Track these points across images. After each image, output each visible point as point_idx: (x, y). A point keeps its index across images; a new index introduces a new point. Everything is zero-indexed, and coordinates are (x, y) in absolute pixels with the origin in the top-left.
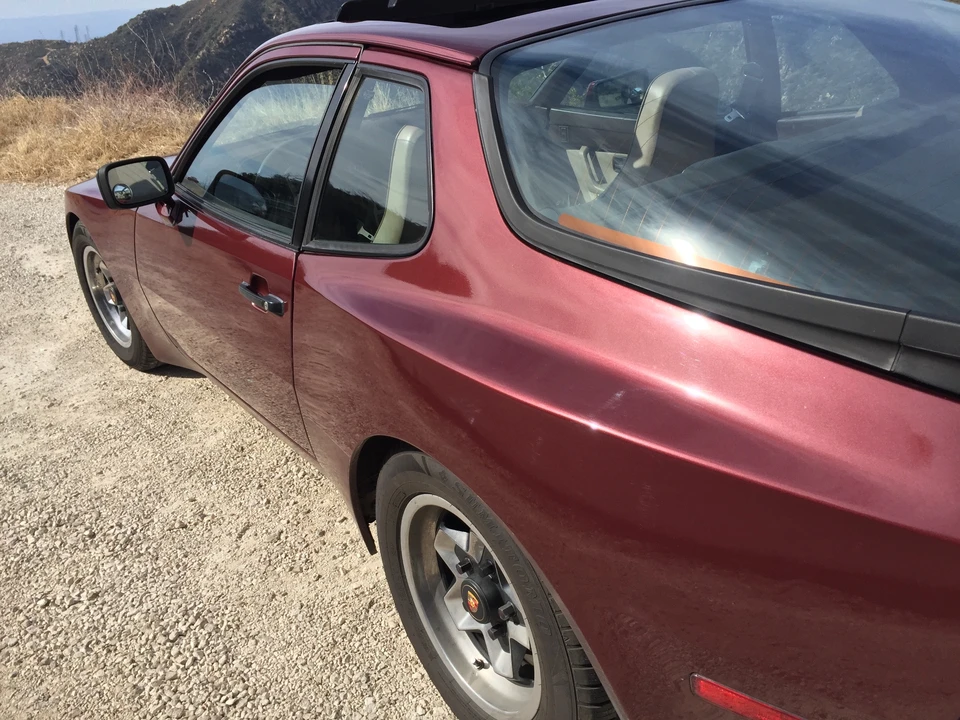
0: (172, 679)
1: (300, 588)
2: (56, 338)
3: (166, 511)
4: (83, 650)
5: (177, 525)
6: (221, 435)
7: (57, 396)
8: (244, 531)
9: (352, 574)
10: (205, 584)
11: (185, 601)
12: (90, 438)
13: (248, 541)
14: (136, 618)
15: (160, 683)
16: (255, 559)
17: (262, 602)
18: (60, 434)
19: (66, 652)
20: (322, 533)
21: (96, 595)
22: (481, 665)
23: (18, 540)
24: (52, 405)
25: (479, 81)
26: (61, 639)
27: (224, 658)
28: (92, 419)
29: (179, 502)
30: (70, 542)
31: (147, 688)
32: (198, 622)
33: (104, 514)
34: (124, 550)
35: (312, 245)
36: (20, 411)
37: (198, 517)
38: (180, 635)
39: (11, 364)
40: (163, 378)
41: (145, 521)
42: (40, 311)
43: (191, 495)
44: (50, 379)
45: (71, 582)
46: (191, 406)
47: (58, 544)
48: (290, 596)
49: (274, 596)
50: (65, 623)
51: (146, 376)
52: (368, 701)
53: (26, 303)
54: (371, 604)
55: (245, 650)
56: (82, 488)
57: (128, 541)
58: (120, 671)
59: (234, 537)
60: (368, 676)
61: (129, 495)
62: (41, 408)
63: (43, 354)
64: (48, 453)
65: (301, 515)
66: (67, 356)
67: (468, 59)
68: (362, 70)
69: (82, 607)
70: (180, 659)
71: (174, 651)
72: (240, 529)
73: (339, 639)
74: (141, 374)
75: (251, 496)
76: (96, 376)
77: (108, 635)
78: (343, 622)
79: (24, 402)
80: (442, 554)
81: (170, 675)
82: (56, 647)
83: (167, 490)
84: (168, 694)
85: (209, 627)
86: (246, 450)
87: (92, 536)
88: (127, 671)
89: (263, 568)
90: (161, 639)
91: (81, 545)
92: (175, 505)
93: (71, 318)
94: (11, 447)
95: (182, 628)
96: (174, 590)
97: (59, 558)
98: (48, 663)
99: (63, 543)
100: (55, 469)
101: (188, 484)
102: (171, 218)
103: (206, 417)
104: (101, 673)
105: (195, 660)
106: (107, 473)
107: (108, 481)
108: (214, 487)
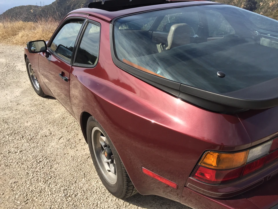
0: (36, 172)
1: (72, 153)
2: (22, 87)
3: (42, 132)
4: (16, 163)
5: (44, 136)
6: (59, 114)
7: (20, 102)
8: (61, 138)
9: (85, 150)
10: (49, 150)
11: (43, 154)
12: (26, 113)
13: (61, 141)
14: (30, 157)
15: (33, 172)
16: (62, 145)
17: (62, 155)
18: (19, 112)
19: (12, 164)
20: (80, 140)
21: (21, 151)
22: (109, 171)
23: (4, 137)
24: (18, 104)
25: (111, 25)
26: (11, 161)
27: (50, 167)
28: (28, 108)
29: (46, 130)
30: (17, 138)
31: (30, 173)
32: (45, 159)
33: (26, 132)
34: (30, 141)
35: (75, 64)
36: (9, 105)
37: (50, 134)
38: (40, 162)
39: (9, 93)
40: (47, 99)
41: (37, 134)
42: (18, 80)
43: (49, 129)
44: (18, 98)
45: (16, 148)
46: (53, 106)
47: (14, 138)
48: (69, 154)
49: (65, 154)
50: (13, 157)
51: (43, 98)
52: (83, 179)
53: (15, 78)
54: (89, 157)
55: (55, 166)
56: (22, 125)
57: (31, 139)
58: (24, 169)
59: (58, 139)
60: (84, 174)
61: (34, 128)
62: (15, 105)
63: (17, 92)
64: (15, 116)
65: (76, 135)
66: (23, 92)
67: (109, 20)
68: (88, 21)
69: (17, 154)
70: (39, 167)
71: (38, 165)
72: (60, 138)
73: (79, 165)
74: (42, 98)
75: (64, 130)
76: (30, 98)
77: (23, 160)
78: (81, 161)
79: (11, 103)
80: (101, 143)
81: (36, 171)
82: (9, 163)
83: (43, 127)
84: (35, 175)
85: (48, 160)
86: (65, 118)
87: (23, 137)
88: (26, 169)
89: (64, 147)
90: (35, 162)
91: (20, 139)
92: (45, 131)
93: (26, 82)
94: (6, 114)
95: (41, 160)
96: (41, 151)
97: (14, 142)
98: (7, 166)
99: (15, 138)
100: (16, 120)
101: (49, 126)
102: (46, 56)
103: (56, 109)
104: (20, 169)
105: (43, 167)
106: (29, 122)
107: (29, 124)
108: (55, 127)
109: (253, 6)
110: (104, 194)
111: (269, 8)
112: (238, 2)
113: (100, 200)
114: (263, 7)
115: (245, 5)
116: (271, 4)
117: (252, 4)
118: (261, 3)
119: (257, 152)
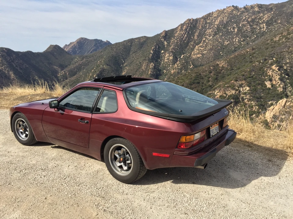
1: (84, 172)
3: (50, 165)
6: (55, 154)
8: (69, 166)
9: (93, 169)
10: (65, 173)
11: (63, 175)
13: (71, 167)
16: (73, 169)
17: (78, 174)
18: (15, 157)
20: (84, 165)
21: (44, 176)
22: (121, 171)
24: (9, 152)
25: (124, 92)
27: (75, 180)
28: (21, 154)
29: (52, 164)
32: (68, 177)
35: (95, 113)
37: (58, 165)
40: (34, 147)
44: (3, 148)
46: (44, 151)
48: (82, 173)
50: (41, 180)
54: (98, 172)
55: (78, 179)
56: (29, 163)
59: (67, 167)
61: (41, 164)
62: (6, 153)
64: (15, 159)
65: (79, 163)
66: (4, 144)
67: (122, 89)
68: (104, 89)
69: (43, 178)
70: (67, 181)
71: (65, 180)
73: (94, 176)
75: (67, 161)
76: (15, 147)
77: (51, 180)
78: (94, 174)
80: (116, 155)
83: (48, 162)
84: (68, 184)
86: (62, 156)
89: (75, 170)
90: (62, 179)
94: (5, 159)
95: (65, 178)
96: (60, 174)
98: (42, 184)
101: (52, 161)
102: (58, 110)
103: (49, 152)
105: (70, 181)
107: (34, 162)
108: (58, 161)
109: (158, 72)
110: (119, 184)
111: (172, 75)
112: (145, 69)
113: (119, 187)
114: (166, 74)
115: (151, 72)
116: (172, 72)
117: (157, 71)
118: (164, 71)
119: (197, 136)
